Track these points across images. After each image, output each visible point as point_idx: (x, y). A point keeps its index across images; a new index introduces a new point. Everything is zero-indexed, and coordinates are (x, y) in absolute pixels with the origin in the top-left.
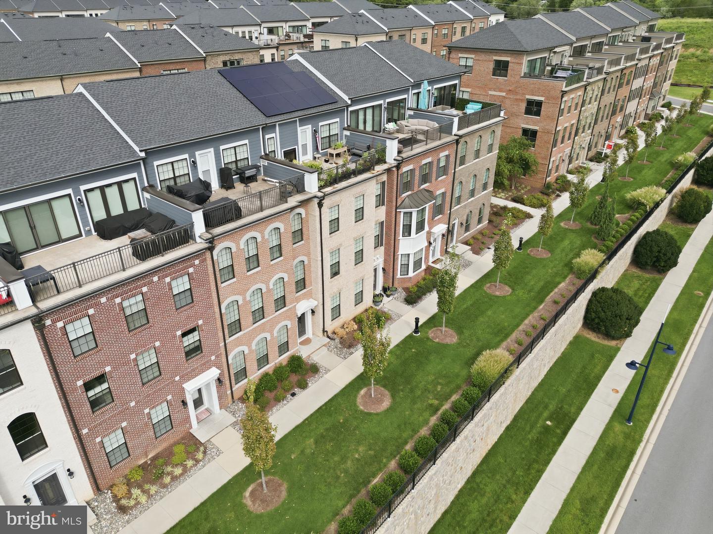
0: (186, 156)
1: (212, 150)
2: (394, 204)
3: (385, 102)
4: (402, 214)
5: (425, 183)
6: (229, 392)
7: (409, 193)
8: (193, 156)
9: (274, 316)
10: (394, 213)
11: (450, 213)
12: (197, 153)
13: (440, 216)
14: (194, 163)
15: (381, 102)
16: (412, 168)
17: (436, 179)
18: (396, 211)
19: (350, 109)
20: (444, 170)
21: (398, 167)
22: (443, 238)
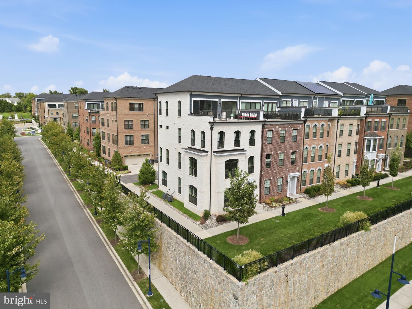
0: (290, 100)
1: (298, 100)
2: (363, 134)
3: (355, 100)
4: (366, 141)
5: (376, 130)
6: (300, 187)
7: (370, 132)
8: (292, 100)
9: (317, 162)
10: (363, 138)
11: (386, 150)
12: (294, 100)
13: (382, 150)
14: (292, 103)
15: (354, 99)
16: (371, 121)
17: (381, 131)
18: (364, 138)
19: (342, 99)
20: (383, 128)
21: (366, 118)
22: (382, 161)
